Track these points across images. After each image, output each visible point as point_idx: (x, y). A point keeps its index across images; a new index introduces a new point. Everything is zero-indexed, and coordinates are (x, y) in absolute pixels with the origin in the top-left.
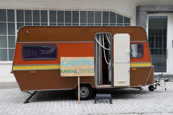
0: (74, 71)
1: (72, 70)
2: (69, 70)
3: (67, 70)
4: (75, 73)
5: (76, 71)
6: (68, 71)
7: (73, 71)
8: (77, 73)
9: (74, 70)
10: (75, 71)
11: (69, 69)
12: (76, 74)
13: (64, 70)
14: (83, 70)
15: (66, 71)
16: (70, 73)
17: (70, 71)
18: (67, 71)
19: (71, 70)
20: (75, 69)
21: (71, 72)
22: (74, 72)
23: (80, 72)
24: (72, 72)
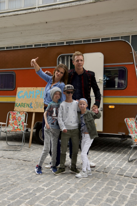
0: (30, 105)
1: (27, 104)
2: (25, 104)
3: (22, 103)
4: (31, 107)
5: (32, 106)
6: (23, 105)
7: (28, 105)
8: (32, 107)
9: (30, 104)
10: (31, 105)
11: (24, 102)
12: (30, 109)
13: (19, 104)
14: (40, 104)
15: (21, 104)
16: (25, 107)
17: (25, 105)
18: (22, 104)
19: (26, 103)
20: (31, 102)
21: (26, 106)
22: (29, 107)
23: (36, 107)
24: (27, 106)
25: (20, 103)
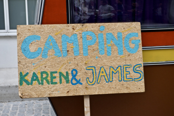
0: (70, 77)
1: (60, 73)
2: (52, 73)
3: (42, 73)
4: (74, 82)
5: (78, 78)
6: (46, 78)
7: (67, 78)
8: (78, 82)
9: (70, 72)
10: (74, 77)
11: (49, 70)
12: (75, 86)
13: (31, 74)
14: (102, 70)
15: (39, 76)
16: (56, 83)
17: (53, 78)
18: (44, 76)
19: (56, 72)
20: (73, 67)
21: (57, 80)
22: (67, 82)
23: (91, 80)
24: (61, 80)
25: (34, 74)
